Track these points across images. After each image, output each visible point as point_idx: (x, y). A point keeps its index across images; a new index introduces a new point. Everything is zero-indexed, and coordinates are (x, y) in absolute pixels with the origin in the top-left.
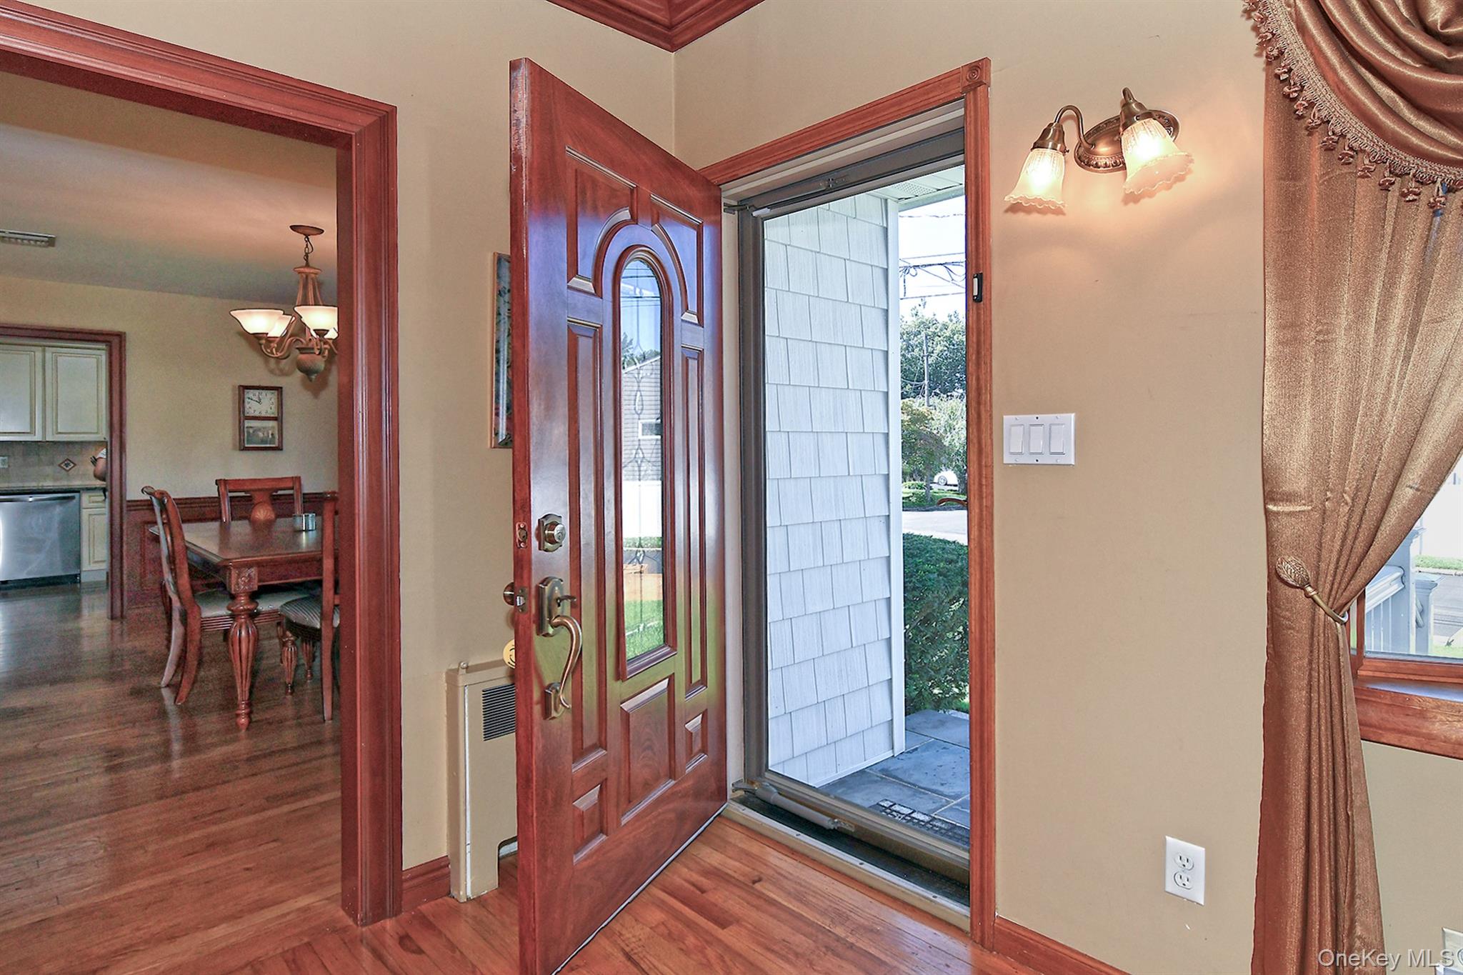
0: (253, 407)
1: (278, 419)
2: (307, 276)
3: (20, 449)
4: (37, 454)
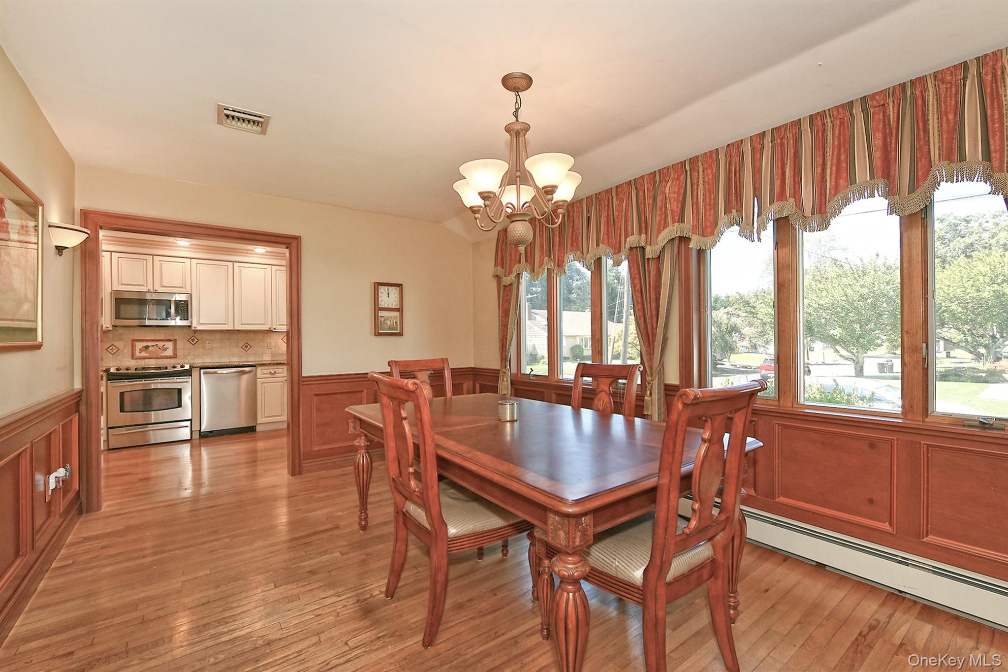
0: (384, 302)
1: (400, 310)
2: (518, 134)
3: (218, 336)
4: (229, 339)
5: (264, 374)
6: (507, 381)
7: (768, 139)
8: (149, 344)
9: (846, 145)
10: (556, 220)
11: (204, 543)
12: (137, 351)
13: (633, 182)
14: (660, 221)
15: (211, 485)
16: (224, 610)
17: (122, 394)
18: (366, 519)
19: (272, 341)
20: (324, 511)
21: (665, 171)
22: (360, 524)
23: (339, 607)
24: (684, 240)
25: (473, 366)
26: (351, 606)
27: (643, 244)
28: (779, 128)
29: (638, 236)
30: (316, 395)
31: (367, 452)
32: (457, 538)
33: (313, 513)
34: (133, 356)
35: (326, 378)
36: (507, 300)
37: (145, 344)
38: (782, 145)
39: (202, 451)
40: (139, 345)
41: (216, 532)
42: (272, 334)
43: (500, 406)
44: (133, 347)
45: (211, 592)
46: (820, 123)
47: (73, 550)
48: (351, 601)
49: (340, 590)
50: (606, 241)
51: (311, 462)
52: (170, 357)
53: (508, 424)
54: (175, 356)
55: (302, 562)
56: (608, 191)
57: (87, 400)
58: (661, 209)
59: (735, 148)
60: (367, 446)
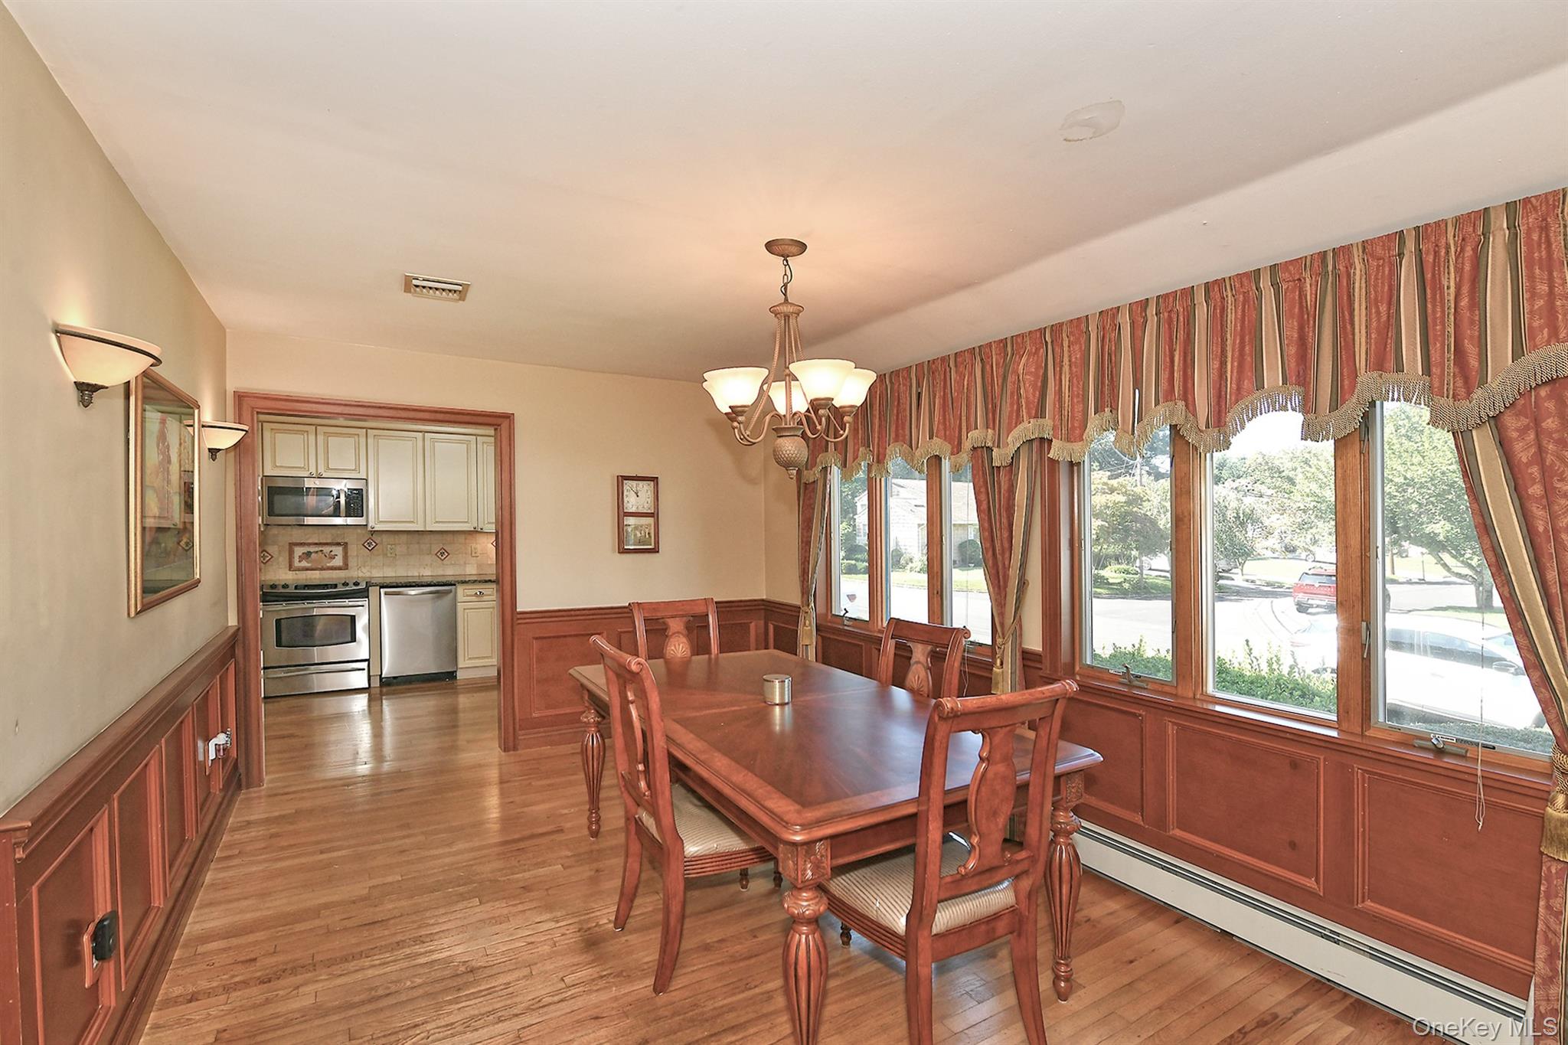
0: (632, 503)
1: (654, 515)
2: (787, 317)
3: (404, 537)
4: (418, 543)
5: (467, 596)
6: (810, 625)
7: (1152, 310)
8: (312, 549)
9: (1252, 333)
10: (842, 432)
11: (393, 839)
12: (296, 559)
13: (977, 350)
14: (1011, 412)
15: (398, 759)
16: (420, 927)
17: (278, 622)
18: (598, 821)
19: (478, 546)
20: (547, 806)
21: (1019, 340)
22: (589, 828)
23: (557, 934)
24: (1045, 443)
25: (764, 597)
26: (571, 936)
27: (990, 444)
28: (1167, 295)
29: (985, 431)
30: (536, 638)
31: (599, 731)
32: (697, 859)
33: (530, 808)
34: (291, 567)
35: (550, 614)
36: (810, 505)
37: (305, 549)
38: (1170, 321)
39: (384, 706)
40: (299, 551)
41: (407, 826)
42: (478, 535)
43: (766, 683)
44: (291, 553)
45: (404, 903)
46: (1218, 296)
47: (237, 836)
48: (572, 929)
49: (559, 914)
50: (942, 433)
51: (530, 734)
52: (340, 568)
53: (777, 709)
54: (345, 567)
55: (513, 874)
56: (944, 360)
57: (244, 643)
58: (1012, 394)
59: (1109, 316)
60: (599, 723)
